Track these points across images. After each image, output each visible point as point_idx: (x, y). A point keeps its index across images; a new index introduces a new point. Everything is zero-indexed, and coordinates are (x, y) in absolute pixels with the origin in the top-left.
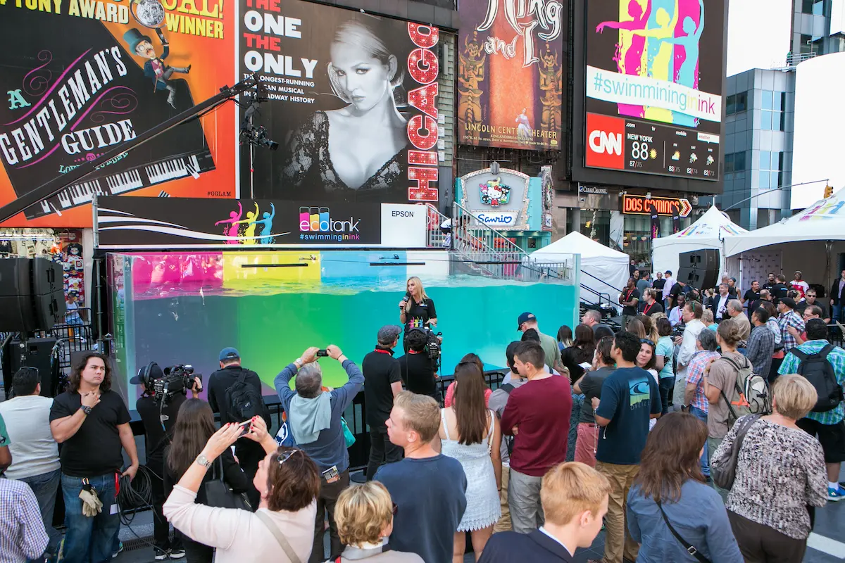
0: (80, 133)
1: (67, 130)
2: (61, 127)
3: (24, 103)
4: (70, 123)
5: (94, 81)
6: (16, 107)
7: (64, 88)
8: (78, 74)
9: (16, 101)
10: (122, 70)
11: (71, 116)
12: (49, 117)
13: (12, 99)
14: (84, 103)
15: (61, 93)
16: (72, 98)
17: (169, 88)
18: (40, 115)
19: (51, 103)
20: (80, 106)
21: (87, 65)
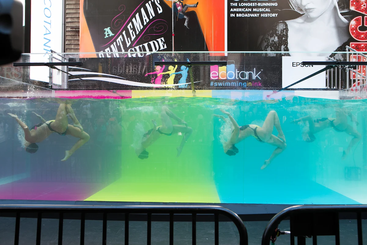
0: (137, 48)
1: (131, 46)
2: (128, 45)
3: (111, 34)
4: (132, 42)
5: (145, 18)
6: (108, 37)
7: (130, 24)
8: (137, 15)
9: (108, 33)
10: (160, 10)
11: (133, 38)
12: (122, 40)
13: (106, 33)
14: (140, 30)
15: (129, 27)
16: (134, 29)
17: (185, 17)
18: (119, 39)
19: (124, 33)
20: (138, 33)
21: (142, 10)
